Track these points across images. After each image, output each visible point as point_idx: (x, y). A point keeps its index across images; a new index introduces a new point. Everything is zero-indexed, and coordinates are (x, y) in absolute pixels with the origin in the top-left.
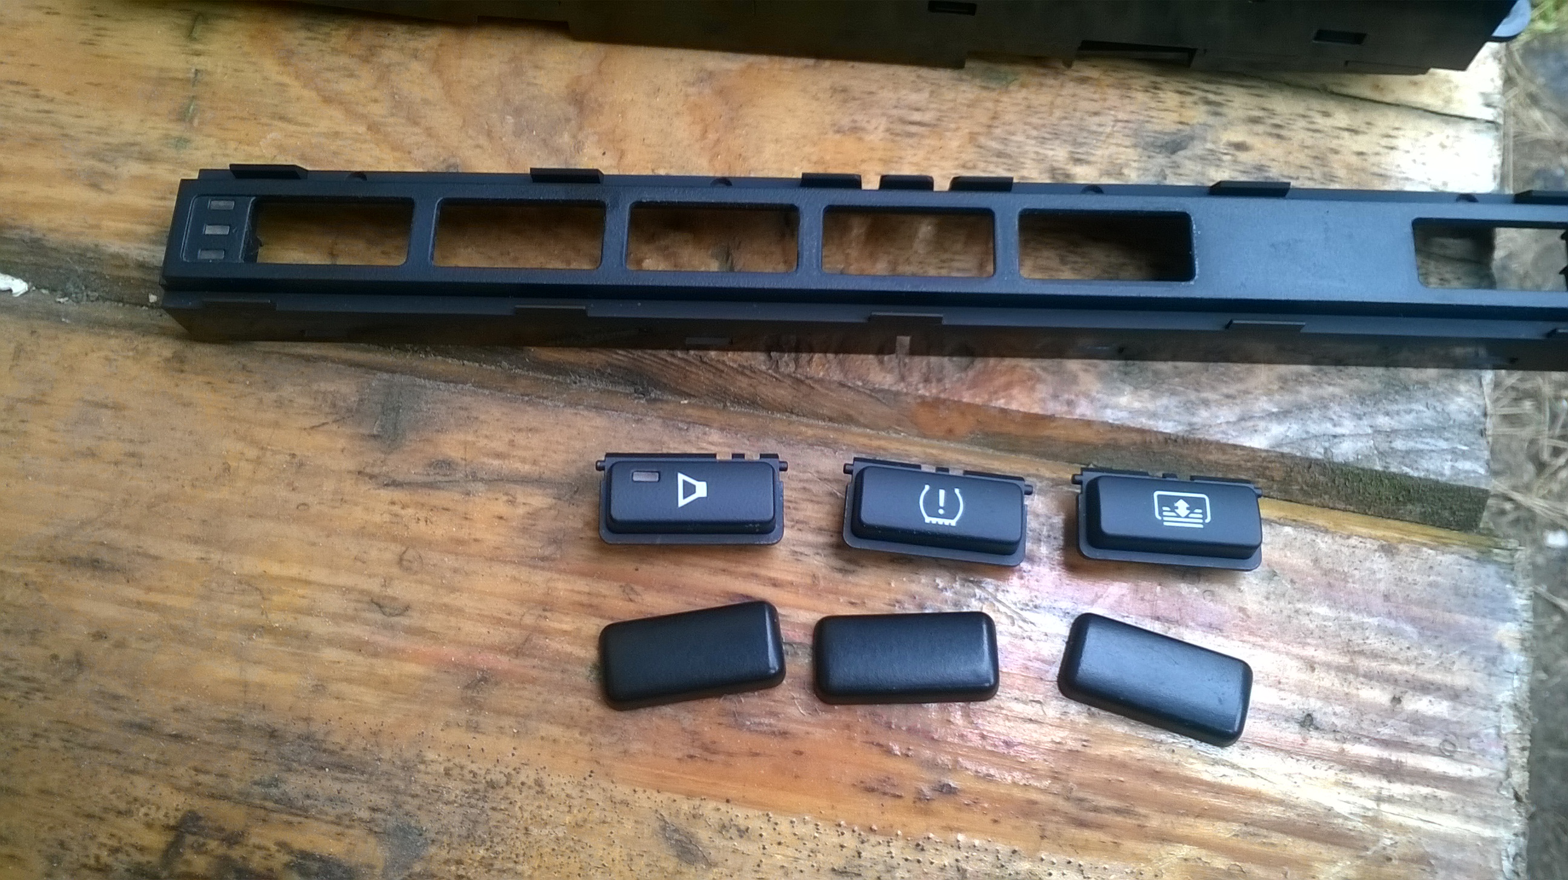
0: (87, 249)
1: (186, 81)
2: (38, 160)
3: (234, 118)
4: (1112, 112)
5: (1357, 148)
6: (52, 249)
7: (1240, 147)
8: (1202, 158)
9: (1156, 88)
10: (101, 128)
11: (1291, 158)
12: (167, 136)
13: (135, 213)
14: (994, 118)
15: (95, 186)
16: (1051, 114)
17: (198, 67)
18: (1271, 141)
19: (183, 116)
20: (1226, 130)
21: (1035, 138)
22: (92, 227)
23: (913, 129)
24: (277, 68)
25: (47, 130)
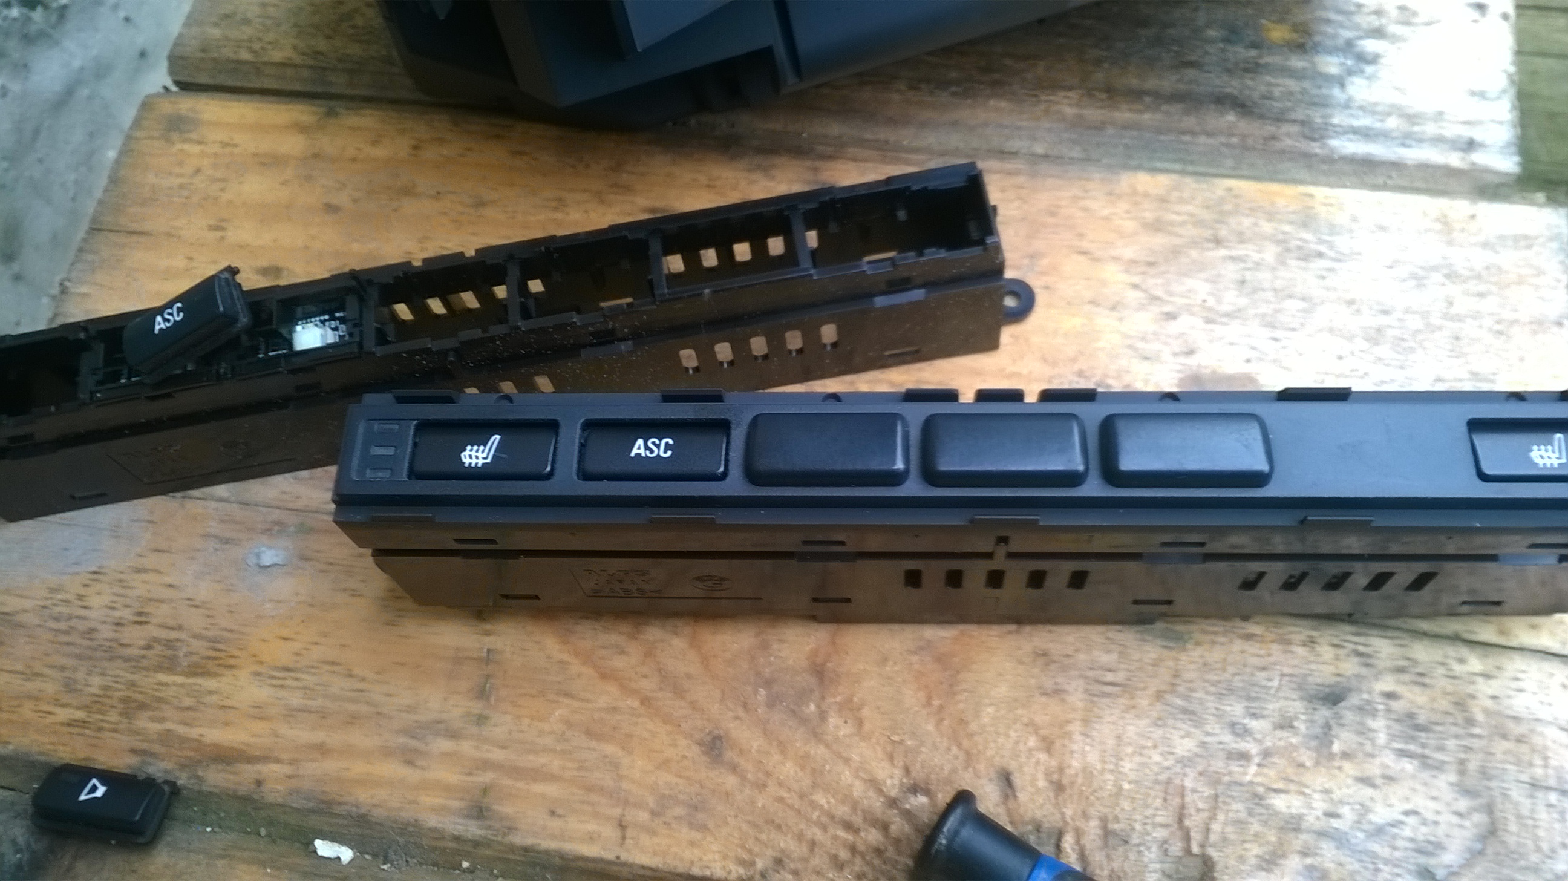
0: (408, 824)
1: (479, 660)
2: (357, 738)
3: (526, 695)
4: (1278, 667)
5: (1490, 692)
6: (376, 823)
7: (1390, 696)
8: (1360, 709)
9: (1313, 642)
10: (408, 706)
11: (1436, 705)
12: (468, 714)
13: (447, 789)
14: (1176, 676)
15: (410, 763)
16: (1224, 670)
17: (491, 647)
18: (1417, 689)
19: (482, 693)
20: (1377, 679)
21: (1213, 694)
22: (410, 802)
23: (1108, 689)
24: (557, 647)
25: (363, 709)
